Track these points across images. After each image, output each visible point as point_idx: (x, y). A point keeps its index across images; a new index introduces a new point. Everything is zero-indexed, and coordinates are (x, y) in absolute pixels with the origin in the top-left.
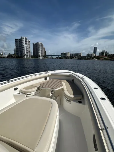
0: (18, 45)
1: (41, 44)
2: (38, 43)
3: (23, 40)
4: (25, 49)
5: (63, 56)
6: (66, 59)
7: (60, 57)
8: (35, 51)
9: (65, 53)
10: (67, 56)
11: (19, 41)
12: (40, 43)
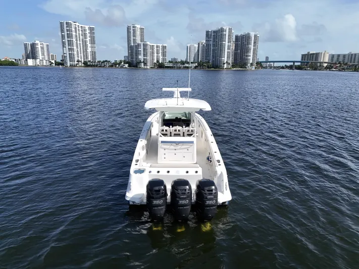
0: (211, 43)
1: (255, 36)
2: (249, 34)
3: (225, 33)
4: (226, 50)
5: (308, 63)
6: (316, 69)
7: (299, 64)
8: (239, 51)
9: (313, 54)
10: (320, 63)
11: (212, 34)
12: (252, 34)
